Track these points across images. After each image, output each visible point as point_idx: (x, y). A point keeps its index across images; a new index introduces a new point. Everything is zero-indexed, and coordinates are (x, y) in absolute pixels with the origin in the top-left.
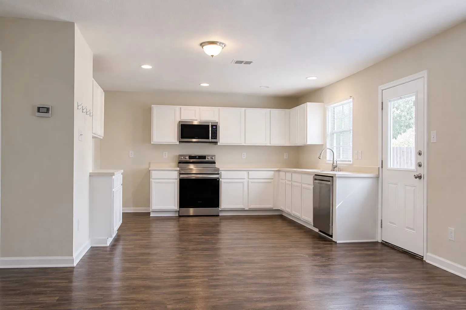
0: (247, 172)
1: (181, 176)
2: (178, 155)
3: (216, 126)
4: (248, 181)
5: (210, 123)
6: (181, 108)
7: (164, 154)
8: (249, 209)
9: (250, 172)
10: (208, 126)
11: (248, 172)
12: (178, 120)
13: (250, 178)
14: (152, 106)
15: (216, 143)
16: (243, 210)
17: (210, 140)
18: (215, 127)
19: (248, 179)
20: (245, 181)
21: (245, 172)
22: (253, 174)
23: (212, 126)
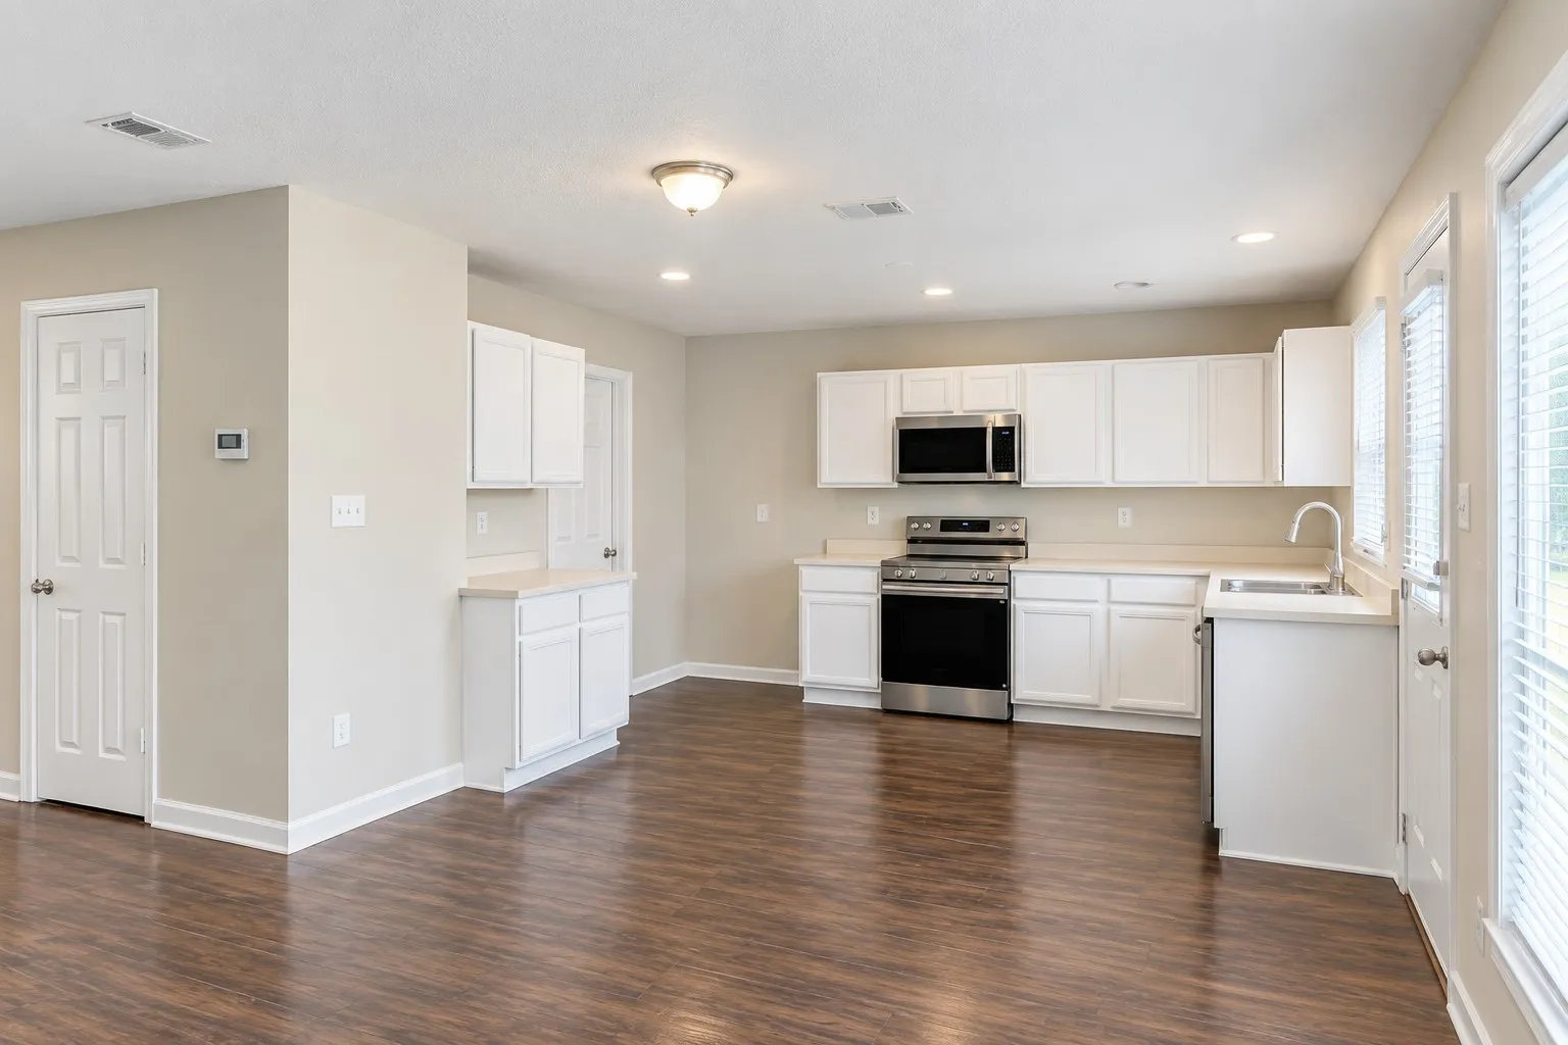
0: (1106, 578)
1: (887, 588)
2: (903, 516)
3: (1011, 430)
4: (1109, 611)
5: (989, 423)
6: (902, 376)
7: (869, 514)
8: (1113, 707)
9: (1115, 580)
10: (983, 430)
11: (1109, 581)
12: (895, 413)
13: (1113, 598)
14: (819, 375)
15: (1015, 483)
17: (991, 475)
18: (1007, 432)
19: (1109, 602)
20: (1099, 609)
21: (1097, 579)
22: (1124, 587)
23: (995, 430)
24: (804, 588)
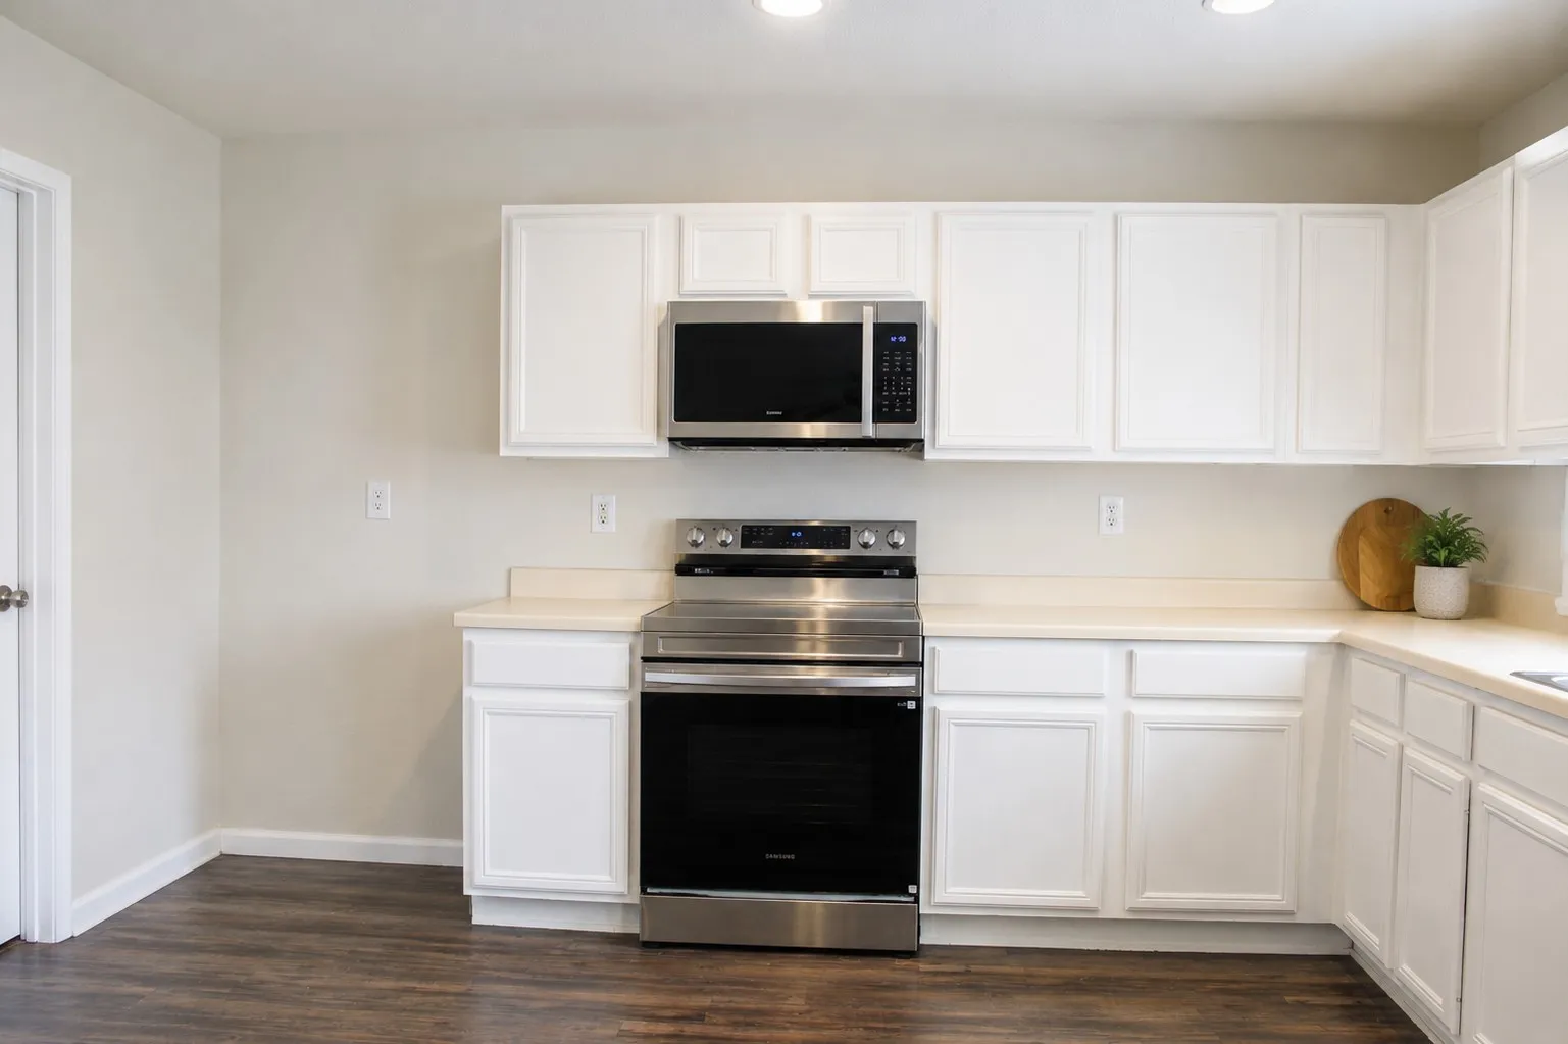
0: (1123, 650)
1: (651, 676)
2: (675, 518)
3: (911, 331)
4: (1128, 718)
5: (868, 312)
6: (680, 220)
8: (1132, 911)
9: (1141, 651)
10: (856, 329)
11: (1131, 655)
12: (662, 293)
13: (1141, 688)
14: (506, 210)
15: (914, 446)
16: (1086, 920)
17: (868, 428)
18: (903, 339)
19: (1132, 695)
20: (1106, 713)
21: (1105, 652)
22: (1166, 667)
23: (881, 330)
24: (477, 678)
